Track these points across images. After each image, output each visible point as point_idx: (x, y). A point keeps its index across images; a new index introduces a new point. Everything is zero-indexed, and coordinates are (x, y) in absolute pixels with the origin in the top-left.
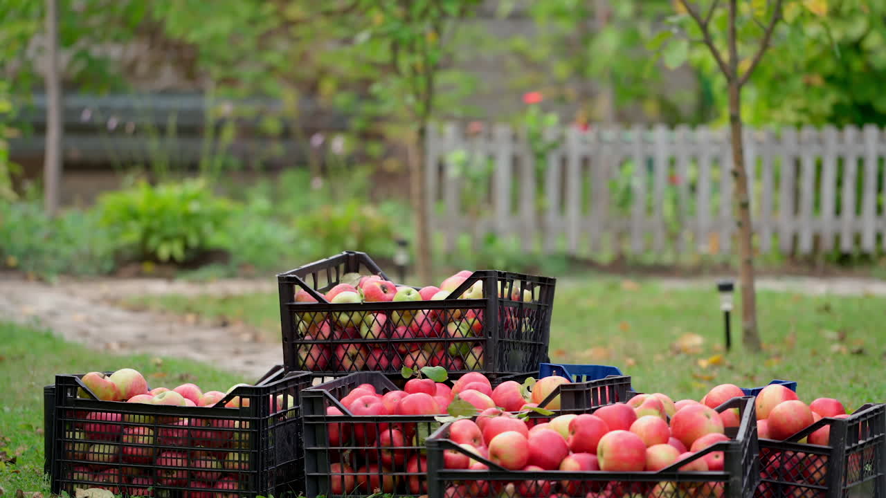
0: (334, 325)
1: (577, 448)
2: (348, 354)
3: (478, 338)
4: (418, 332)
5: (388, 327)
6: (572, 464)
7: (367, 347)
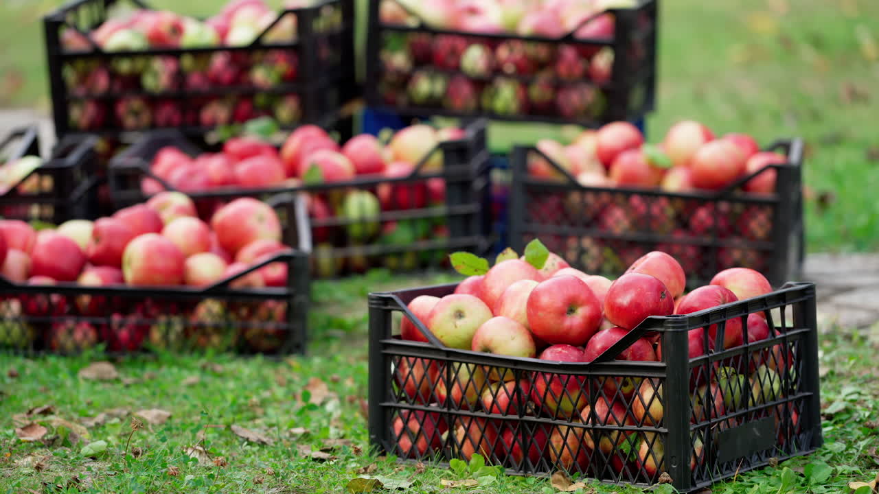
0: (113, 76)
1: (97, 261)
2: (130, 110)
3: (291, 85)
4: (215, 81)
5: (179, 77)
6: (92, 278)
7: (154, 101)
